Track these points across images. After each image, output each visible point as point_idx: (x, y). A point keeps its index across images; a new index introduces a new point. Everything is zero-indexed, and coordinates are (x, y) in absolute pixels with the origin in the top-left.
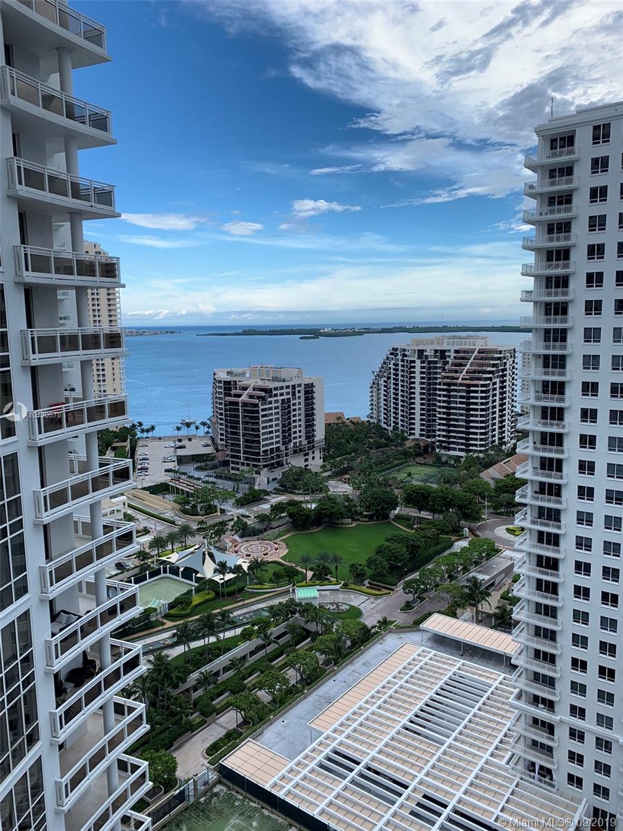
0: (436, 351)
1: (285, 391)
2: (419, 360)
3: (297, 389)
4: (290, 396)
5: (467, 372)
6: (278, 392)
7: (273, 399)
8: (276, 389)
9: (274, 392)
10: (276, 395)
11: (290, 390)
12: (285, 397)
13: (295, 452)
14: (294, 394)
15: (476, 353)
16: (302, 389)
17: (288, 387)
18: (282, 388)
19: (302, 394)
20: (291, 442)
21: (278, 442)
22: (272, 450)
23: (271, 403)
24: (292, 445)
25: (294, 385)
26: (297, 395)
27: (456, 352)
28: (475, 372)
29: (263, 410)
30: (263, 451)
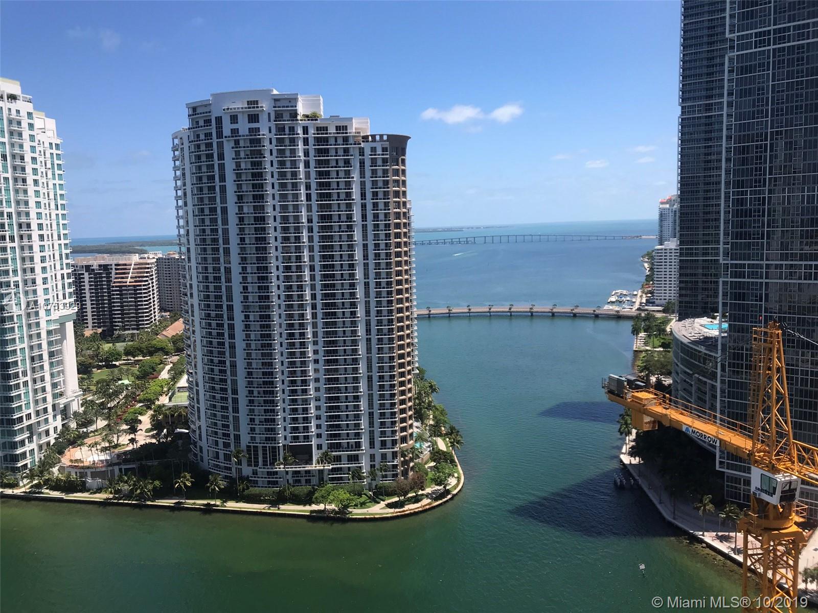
0: (100, 266)
2: (87, 273)
5: (131, 278)
15: (133, 265)
27: (116, 265)
28: (136, 277)
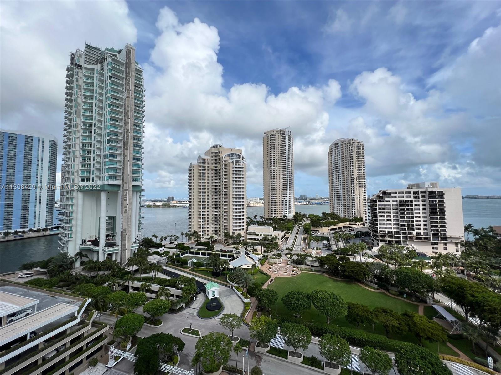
1: (405, 195)
3: (420, 195)
4: (412, 199)
6: (397, 195)
7: (391, 199)
8: (396, 193)
9: (392, 195)
10: (396, 197)
11: (412, 195)
12: (405, 199)
13: (417, 238)
14: (416, 198)
16: (427, 195)
17: (410, 193)
18: (403, 193)
19: (427, 198)
20: (414, 231)
21: (398, 228)
22: (390, 232)
23: (389, 201)
24: (414, 233)
25: (418, 192)
26: (421, 199)
29: (379, 205)
30: (380, 231)
